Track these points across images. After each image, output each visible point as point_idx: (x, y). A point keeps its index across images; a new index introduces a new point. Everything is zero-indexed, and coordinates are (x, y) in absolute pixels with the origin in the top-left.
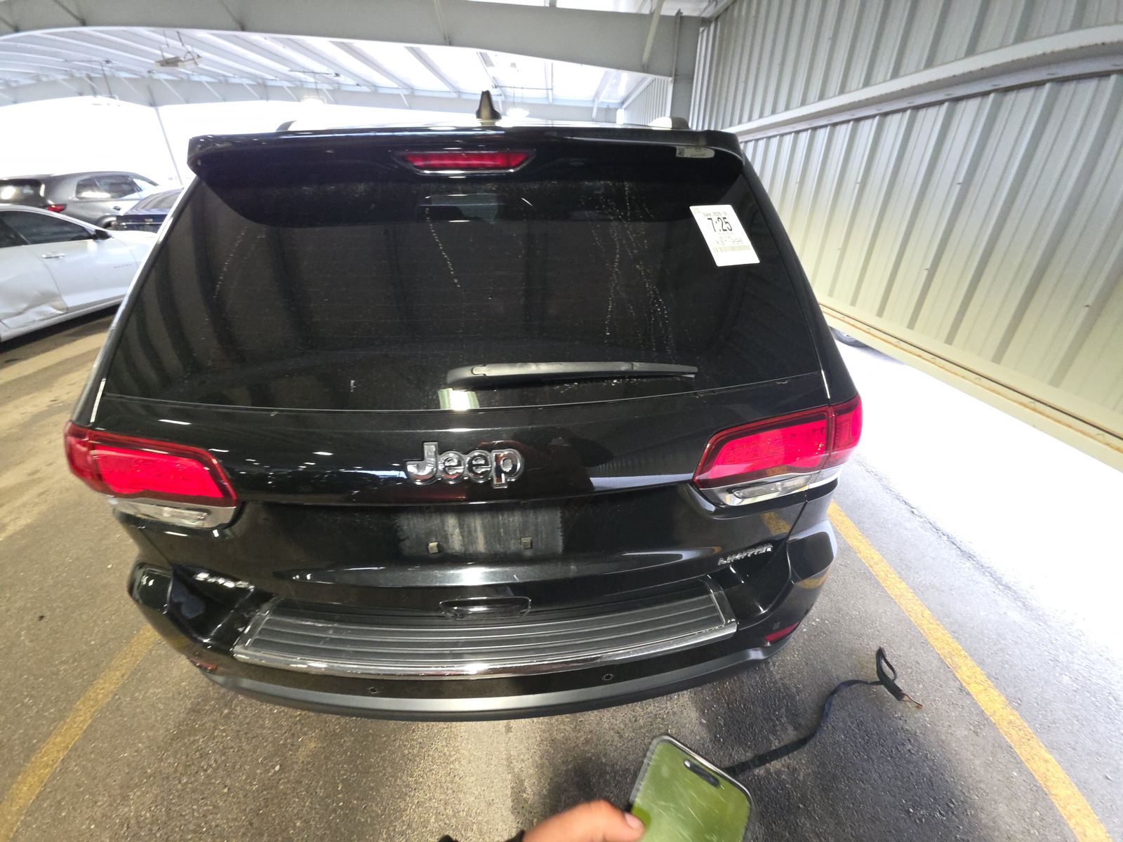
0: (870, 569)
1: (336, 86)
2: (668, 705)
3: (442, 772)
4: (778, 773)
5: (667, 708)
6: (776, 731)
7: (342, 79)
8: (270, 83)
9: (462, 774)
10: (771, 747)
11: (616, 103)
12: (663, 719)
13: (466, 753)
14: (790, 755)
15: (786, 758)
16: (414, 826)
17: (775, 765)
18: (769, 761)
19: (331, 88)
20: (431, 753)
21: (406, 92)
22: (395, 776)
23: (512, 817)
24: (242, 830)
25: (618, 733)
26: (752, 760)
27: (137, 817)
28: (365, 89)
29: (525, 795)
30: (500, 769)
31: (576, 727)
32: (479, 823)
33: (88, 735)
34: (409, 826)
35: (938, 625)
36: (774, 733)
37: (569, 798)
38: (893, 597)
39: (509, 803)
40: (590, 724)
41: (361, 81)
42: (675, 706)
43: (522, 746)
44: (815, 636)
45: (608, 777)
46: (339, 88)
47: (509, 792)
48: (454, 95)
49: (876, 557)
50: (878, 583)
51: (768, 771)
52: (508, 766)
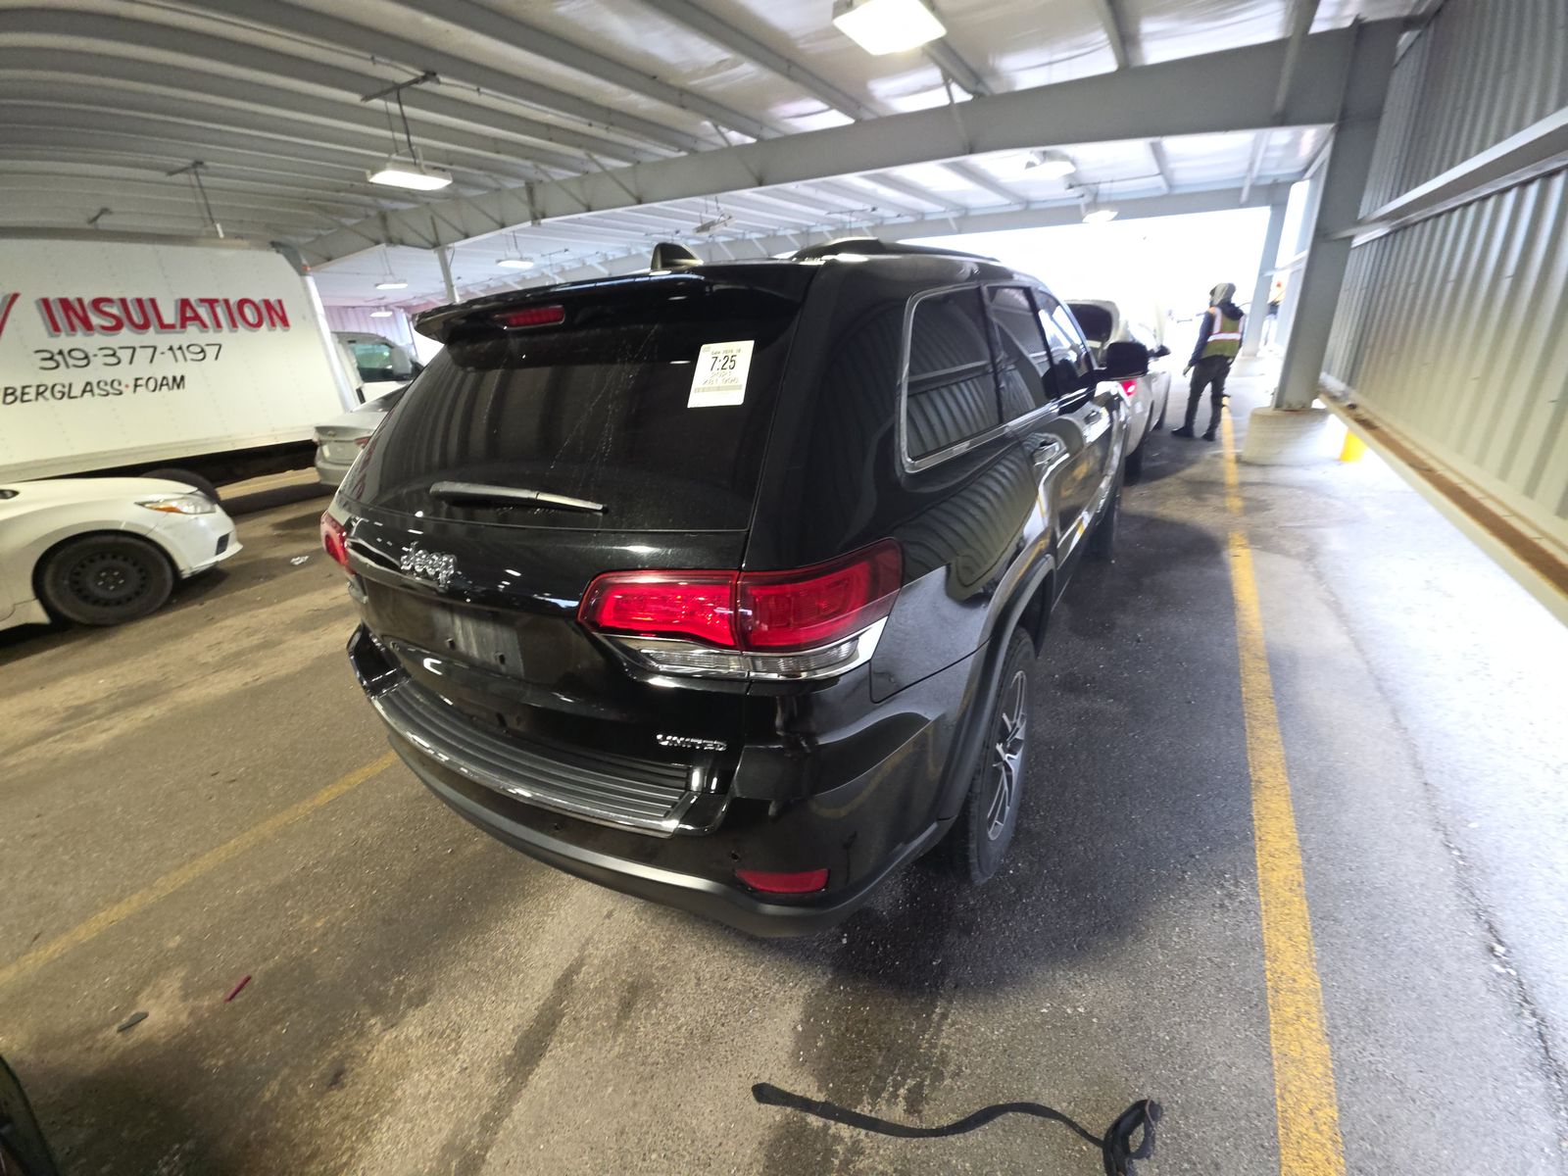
0: (1270, 993)
1: (879, 221)
2: (775, 987)
3: (535, 918)
4: (838, 1139)
5: (770, 988)
6: (879, 1096)
7: (880, 212)
8: (813, 230)
9: (547, 928)
10: (856, 1108)
11: (1293, 174)
12: (755, 997)
13: (563, 915)
14: (872, 1133)
15: (863, 1132)
16: (487, 945)
17: (845, 1131)
18: (838, 1120)
19: (871, 224)
20: (541, 899)
21: (955, 214)
22: (505, 901)
23: (551, 987)
24: (403, 882)
25: (699, 979)
26: (818, 1104)
27: (365, 840)
28: (908, 219)
29: (575, 977)
30: (575, 944)
31: (664, 949)
32: (527, 975)
33: (379, 776)
34: (485, 943)
35: (1335, 1142)
36: (876, 1094)
37: (605, 1005)
38: (1274, 1052)
39: (559, 975)
40: (679, 955)
41: (902, 211)
42: (782, 993)
43: (607, 936)
44: (1054, 1026)
45: (654, 1012)
46: (882, 223)
47: (566, 966)
48: (1017, 208)
49: (1304, 981)
50: (1264, 1020)
51: (826, 1128)
52: (583, 945)
